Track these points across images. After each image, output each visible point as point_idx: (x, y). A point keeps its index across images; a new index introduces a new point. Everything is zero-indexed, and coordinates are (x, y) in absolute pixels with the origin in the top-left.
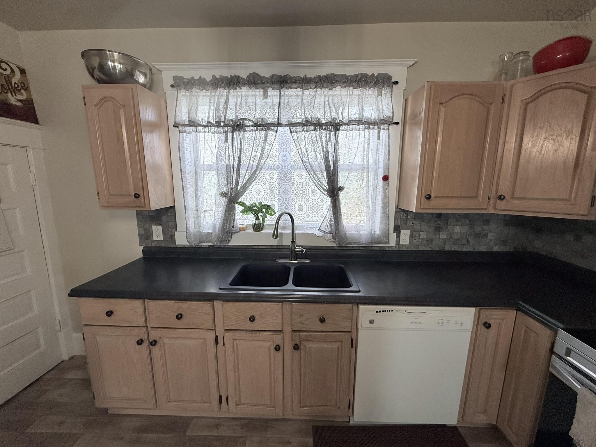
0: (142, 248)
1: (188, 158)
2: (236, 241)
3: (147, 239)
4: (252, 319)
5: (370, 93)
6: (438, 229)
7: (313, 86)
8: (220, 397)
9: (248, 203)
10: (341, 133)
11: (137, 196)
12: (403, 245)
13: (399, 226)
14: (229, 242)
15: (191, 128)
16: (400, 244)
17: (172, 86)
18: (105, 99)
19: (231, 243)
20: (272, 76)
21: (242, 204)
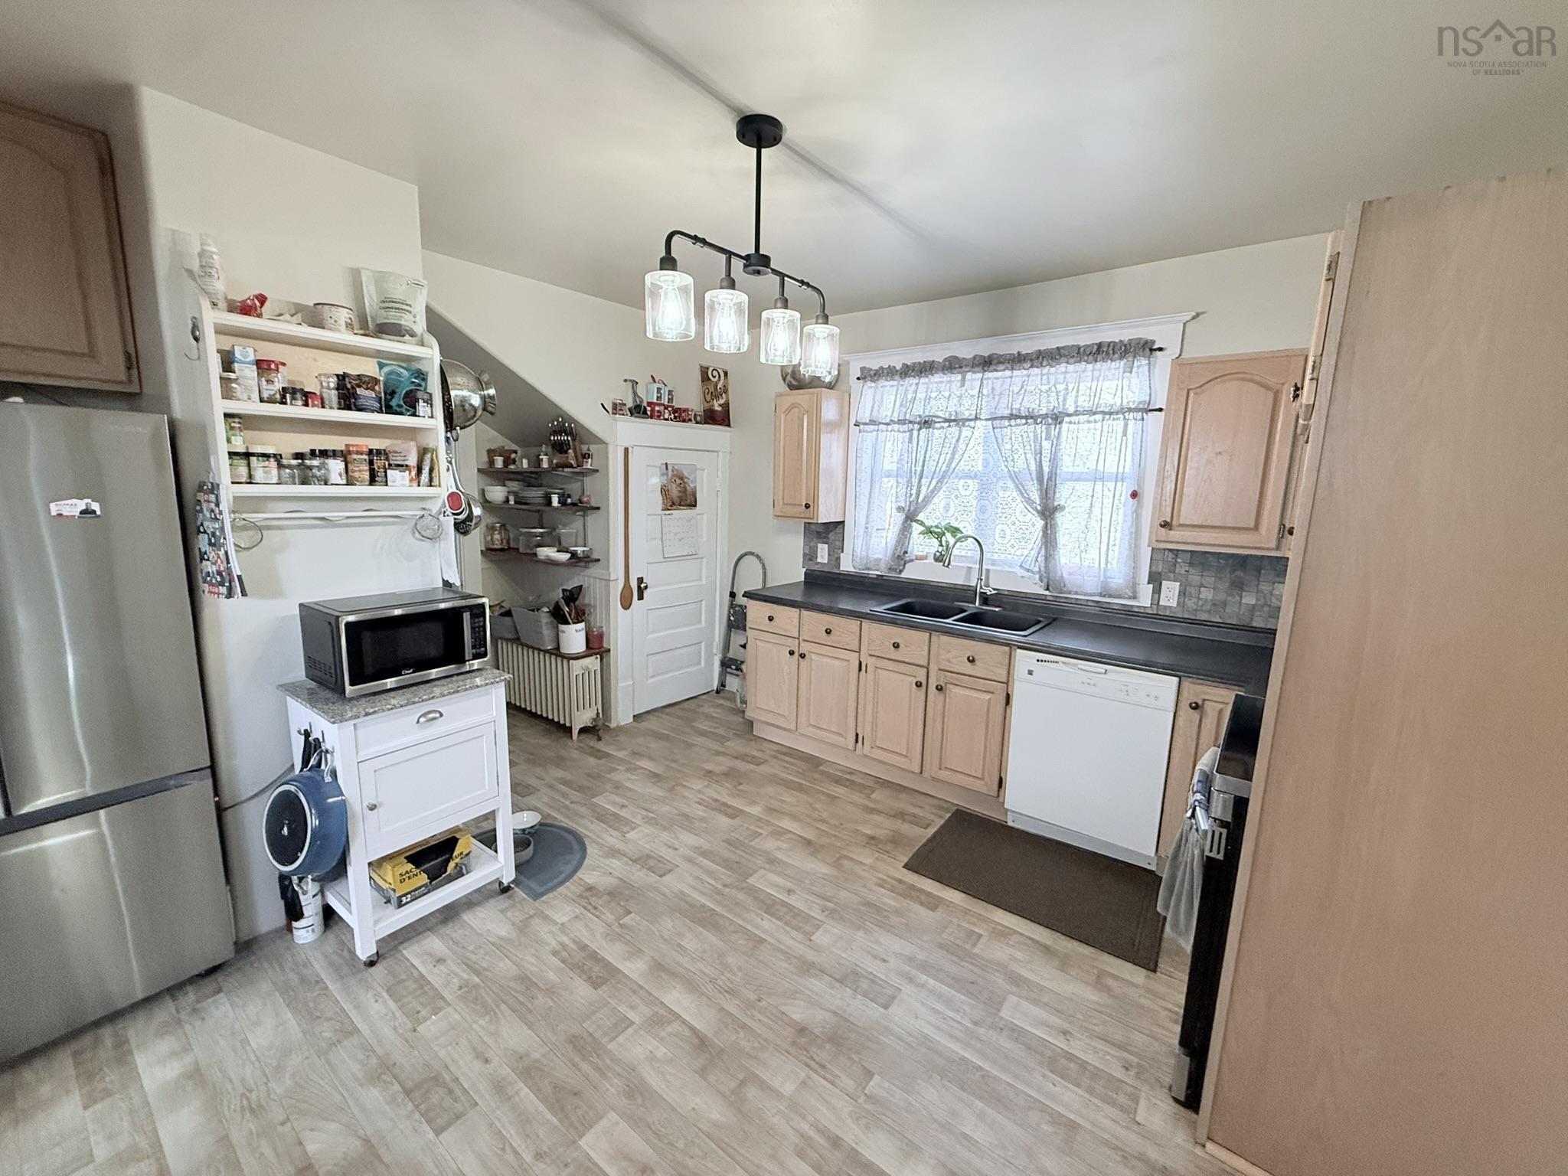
0: (805, 570)
1: (866, 461)
2: (910, 573)
3: (811, 560)
4: (896, 646)
5: (1113, 368)
6: (1238, 586)
7: (1028, 364)
8: (857, 735)
9: (928, 523)
10: (1065, 426)
11: (807, 506)
12: (1165, 607)
13: (1160, 574)
14: (901, 572)
15: (872, 427)
16: (1161, 603)
17: (858, 379)
18: (793, 406)
19: (903, 575)
20: (975, 357)
21: (922, 523)
